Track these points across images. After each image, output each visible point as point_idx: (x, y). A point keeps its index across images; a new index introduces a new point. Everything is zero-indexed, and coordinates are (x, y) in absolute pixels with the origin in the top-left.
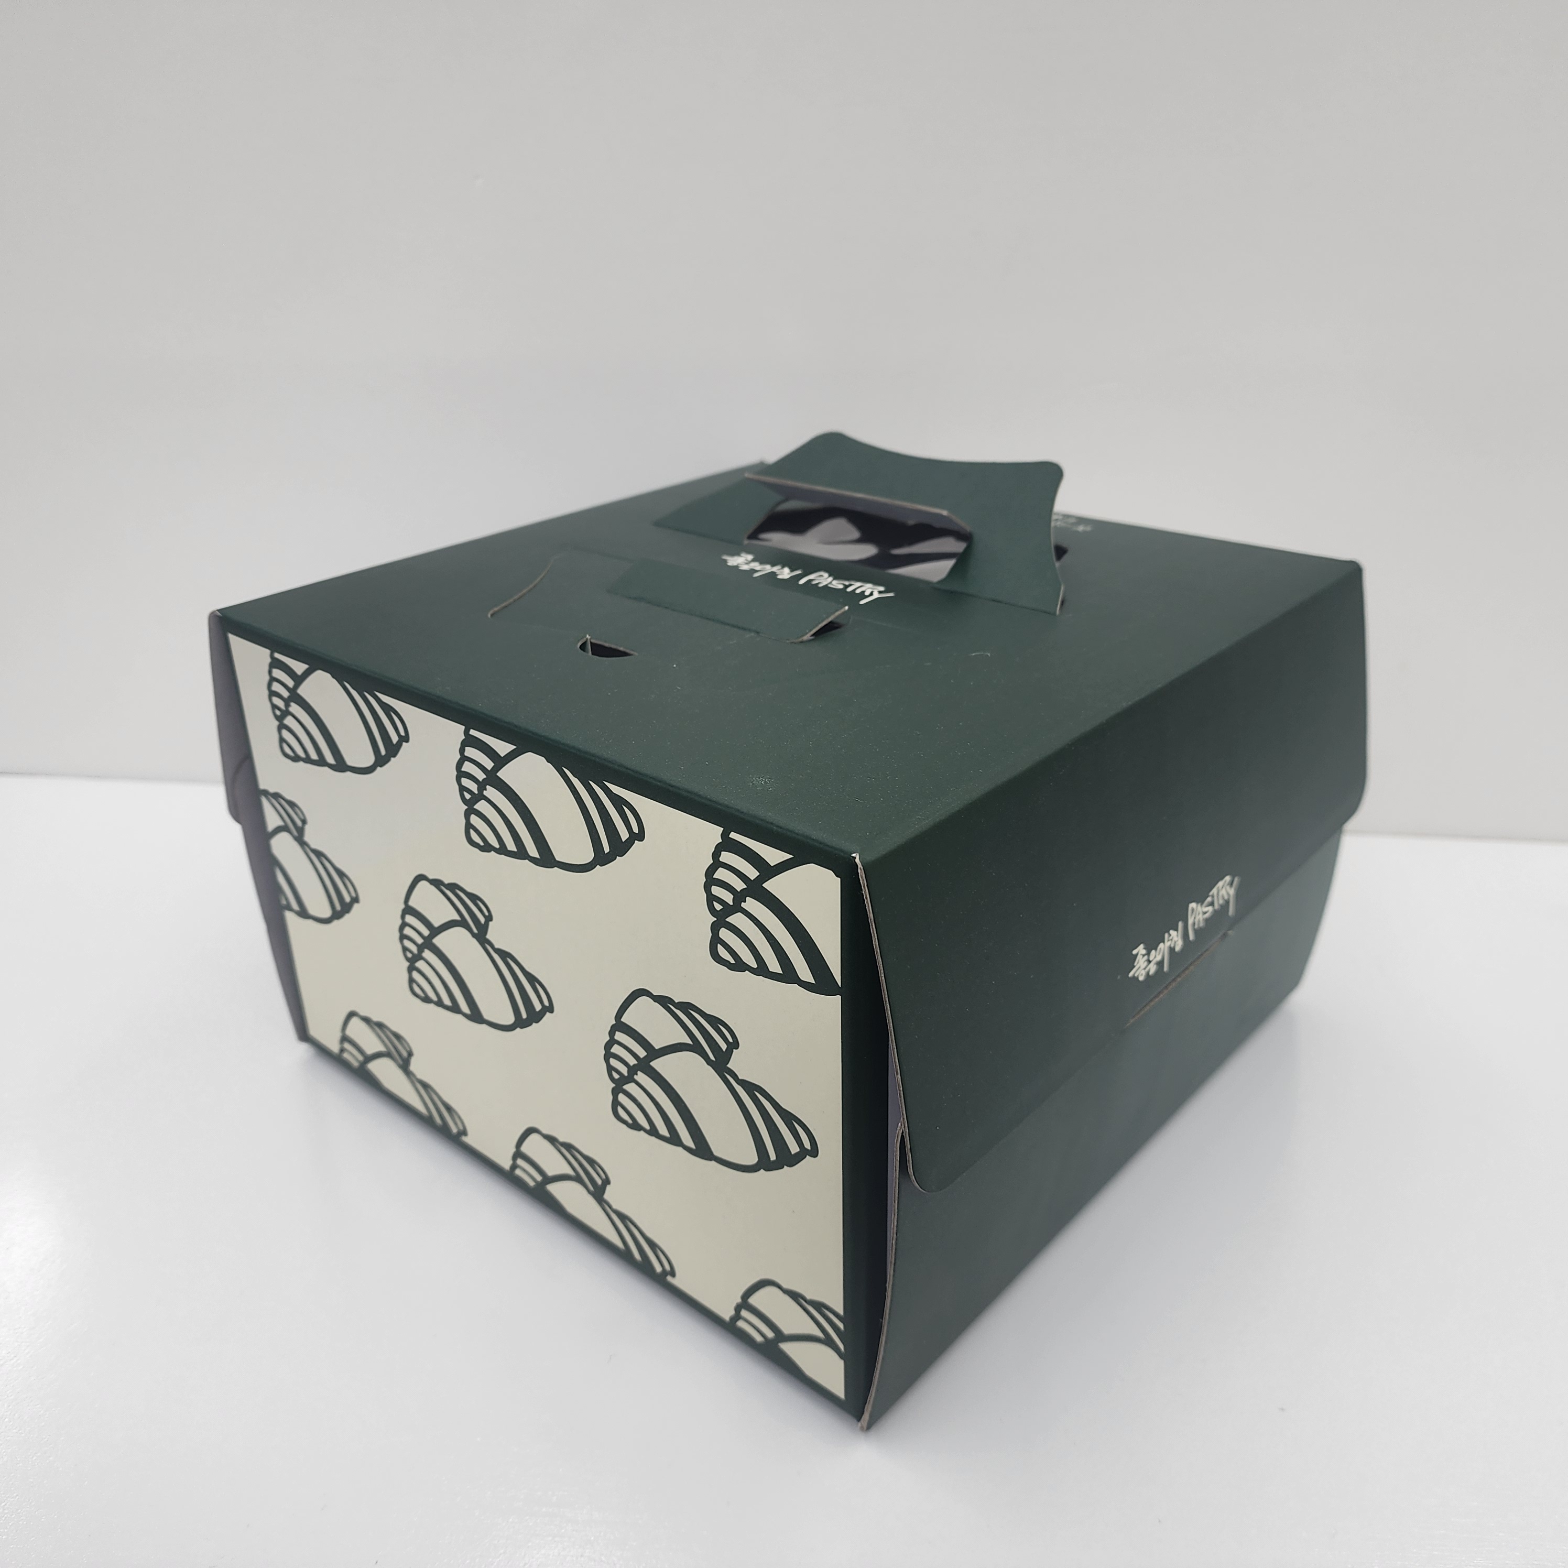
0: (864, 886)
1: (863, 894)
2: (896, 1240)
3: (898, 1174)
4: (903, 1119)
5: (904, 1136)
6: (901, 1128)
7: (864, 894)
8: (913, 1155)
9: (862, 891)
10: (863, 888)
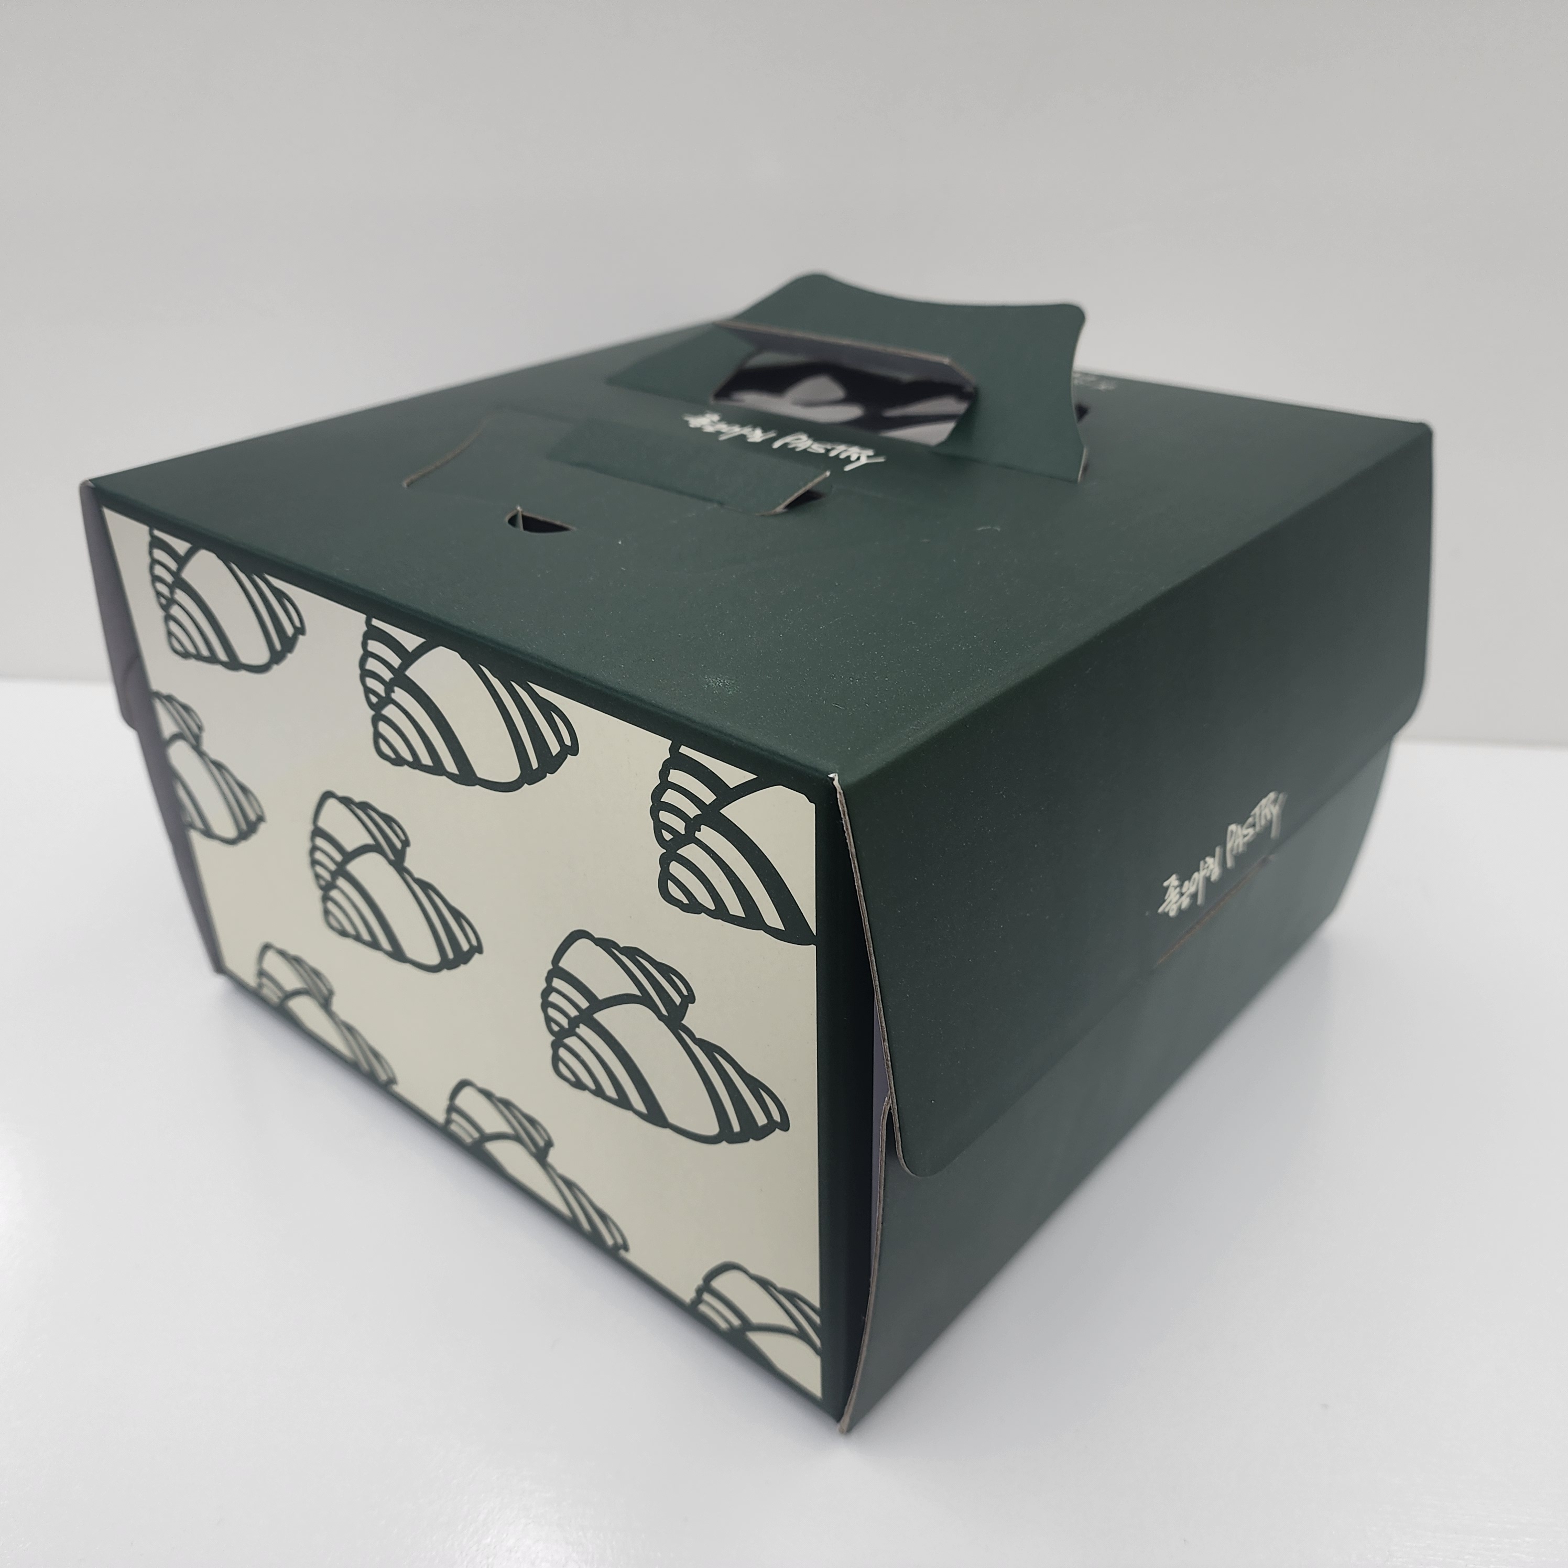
0: (844, 815)
1: (842, 824)
2: (882, 1230)
3: (884, 1156)
4: (891, 1093)
5: (891, 1113)
6: (888, 1103)
7: (844, 825)
8: (903, 1134)
9: (842, 821)
10: (842, 816)
